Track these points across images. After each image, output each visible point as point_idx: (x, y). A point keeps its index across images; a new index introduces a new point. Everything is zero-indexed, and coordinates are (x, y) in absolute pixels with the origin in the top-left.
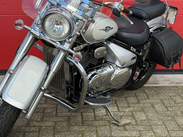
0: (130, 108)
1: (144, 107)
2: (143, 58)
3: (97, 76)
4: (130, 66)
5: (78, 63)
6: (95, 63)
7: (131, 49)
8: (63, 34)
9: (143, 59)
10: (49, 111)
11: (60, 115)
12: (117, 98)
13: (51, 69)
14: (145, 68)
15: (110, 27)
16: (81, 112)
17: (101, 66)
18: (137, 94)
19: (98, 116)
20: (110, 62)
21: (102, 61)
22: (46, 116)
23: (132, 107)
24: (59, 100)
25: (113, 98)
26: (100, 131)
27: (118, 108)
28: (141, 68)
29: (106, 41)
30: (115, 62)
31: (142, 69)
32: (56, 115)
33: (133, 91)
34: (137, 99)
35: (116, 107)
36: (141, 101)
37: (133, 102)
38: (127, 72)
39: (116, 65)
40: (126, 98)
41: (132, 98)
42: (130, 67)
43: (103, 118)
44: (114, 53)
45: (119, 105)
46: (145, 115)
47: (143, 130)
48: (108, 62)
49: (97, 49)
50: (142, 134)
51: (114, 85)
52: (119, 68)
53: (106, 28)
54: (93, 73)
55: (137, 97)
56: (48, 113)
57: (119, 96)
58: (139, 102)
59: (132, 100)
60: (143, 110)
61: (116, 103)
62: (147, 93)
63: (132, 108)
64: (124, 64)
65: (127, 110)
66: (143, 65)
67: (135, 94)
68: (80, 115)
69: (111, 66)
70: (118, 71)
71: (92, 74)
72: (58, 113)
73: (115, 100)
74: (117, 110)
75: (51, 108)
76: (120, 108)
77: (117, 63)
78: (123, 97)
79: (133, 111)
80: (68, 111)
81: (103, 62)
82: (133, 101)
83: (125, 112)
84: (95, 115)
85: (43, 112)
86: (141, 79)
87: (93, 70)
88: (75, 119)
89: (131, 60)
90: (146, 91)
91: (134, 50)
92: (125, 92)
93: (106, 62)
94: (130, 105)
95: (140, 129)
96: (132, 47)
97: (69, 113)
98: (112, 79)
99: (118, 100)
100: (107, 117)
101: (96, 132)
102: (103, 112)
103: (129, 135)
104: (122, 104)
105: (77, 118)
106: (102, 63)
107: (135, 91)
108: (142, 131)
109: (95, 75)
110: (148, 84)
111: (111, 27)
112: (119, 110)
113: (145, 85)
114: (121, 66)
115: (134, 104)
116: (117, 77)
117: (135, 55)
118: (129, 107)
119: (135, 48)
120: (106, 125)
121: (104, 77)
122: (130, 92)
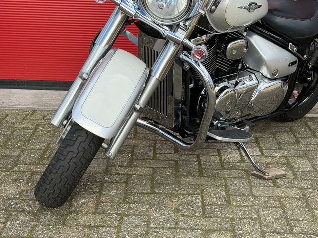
0: (283, 151)
1: (308, 151)
2: (308, 65)
3: (228, 92)
4: (285, 77)
5: (199, 65)
6: (226, 69)
7: (289, 48)
8: (177, 13)
9: (308, 67)
10: (141, 150)
11: (161, 158)
12: (259, 135)
13: (153, 74)
14: (310, 83)
15: (256, 4)
16: (197, 155)
17: (236, 75)
18: (295, 128)
19: (227, 162)
20: (251, 69)
21: (238, 66)
22: (137, 159)
23: (286, 150)
24: (161, 131)
25: (252, 133)
26: (231, 185)
27: (261, 150)
28: (304, 83)
29: (246, 30)
30: (260, 69)
31: (306, 85)
32: (154, 158)
33: (286, 124)
34: (294, 136)
35: (258, 149)
36: (302, 141)
37: (287, 141)
38: (279, 88)
39: (262, 75)
40: (274, 134)
41: (286, 134)
42: (285, 79)
43: (236, 165)
44: (258, 52)
45: (262, 146)
46: (310, 163)
47: (307, 187)
48: (248, 68)
49: (232, 43)
50: (305, 194)
51: (257, 109)
52: (266, 81)
53: (249, 5)
54: (221, 85)
55: (294, 133)
56: (140, 154)
57: (263, 131)
58: (298, 142)
59: (285, 138)
60: (305, 155)
61: (257, 141)
62: (312, 128)
63: (286, 152)
64: (277, 73)
65: (277, 154)
66: (307, 77)
67: (290, 129)
68: (195, 159)
69: (253, 76)
70: (264, 86)
71: (220, 87)
72: (157, 155)
73: (255, 137)
74: (259, 153)
75: (145, 146)
76: (265, 151)
77: (264, 71)
78: (269, 132)
79: (289, 156)
80: (173, 152)
81: (240, 67)
82: (288, 139)
83: (273, 157)
84: (221, 160)
85: (132, 152)
86: (301, 103)
87: (221, 81)
88: (187, 165)
89: (289, 66)
90: (310, 124)
91: (295, 48)
92: (273, 124)
93: (243, 68)
94: (282, 147)
95: (302, 185)
96: (290, 44)
97: (176, 156)
98: (253, 99)
99: (261, 137)
100: (243, 164)
101: (225, 188)
102: (236, 156)
103: (283, 195)
104: (269, 144)
105: (191, 164)
106: (237, 69)
107: (290, 124)
108: (305, 189)
109: (225, 90)
110: (312, 113)
111: (258, 5)
112: (263, 154)
113: (307, 115)
114: (270, 75)
115: (289, 145)
116: (262, 95)
117: (295, 59)
118: (280, 149)
119: (295, 46)
120: (243, 178)
121: (241, 95)
122: (280, 125)
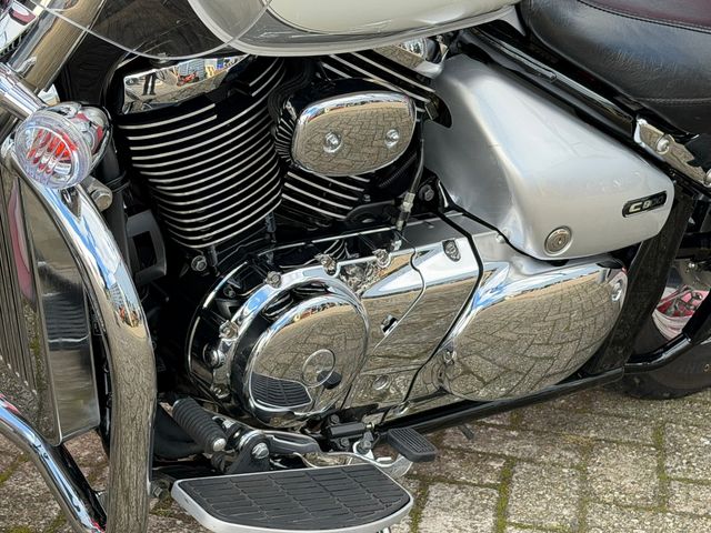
7: (637, 138)
12: (531, 448)
17: (391, 234)
18: (675, 432)
20: (466, 214)
25: (506, 438)
29: (435, 56)
33: (652, 409)
34: (660, 469)
35: (490, 521)
36: (680, 495)
37: (621, 489)
39: (507, 240)
40: (587, 450)
41: (631, 456)
45: (515, 506)
48: (453, 207)
51: (488, 370)
58: (661, 503)
59: (622, 473)
61: (506, 479)
67: (659, 432)
69: (462, 243)
70: (514, 284)
71: (287, 285)
73: (508, 458)
77: (513, 224)
78: (571, 439)
81: (407, 205)
82: (627, 482)
91: (662, 143)
92: (603, 404)
96: (641, 122)
99: (530, 461)
107: (667, 406)
109: (307, 297)
115: (621, 508)
117: (665, 185)
119: (666, 132)
121: (393, 320)
122: (630, 408)
